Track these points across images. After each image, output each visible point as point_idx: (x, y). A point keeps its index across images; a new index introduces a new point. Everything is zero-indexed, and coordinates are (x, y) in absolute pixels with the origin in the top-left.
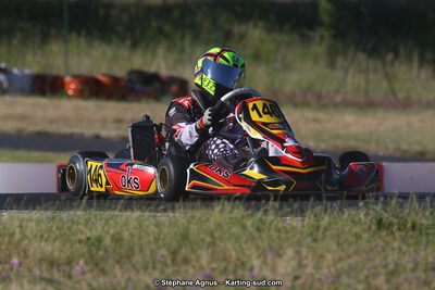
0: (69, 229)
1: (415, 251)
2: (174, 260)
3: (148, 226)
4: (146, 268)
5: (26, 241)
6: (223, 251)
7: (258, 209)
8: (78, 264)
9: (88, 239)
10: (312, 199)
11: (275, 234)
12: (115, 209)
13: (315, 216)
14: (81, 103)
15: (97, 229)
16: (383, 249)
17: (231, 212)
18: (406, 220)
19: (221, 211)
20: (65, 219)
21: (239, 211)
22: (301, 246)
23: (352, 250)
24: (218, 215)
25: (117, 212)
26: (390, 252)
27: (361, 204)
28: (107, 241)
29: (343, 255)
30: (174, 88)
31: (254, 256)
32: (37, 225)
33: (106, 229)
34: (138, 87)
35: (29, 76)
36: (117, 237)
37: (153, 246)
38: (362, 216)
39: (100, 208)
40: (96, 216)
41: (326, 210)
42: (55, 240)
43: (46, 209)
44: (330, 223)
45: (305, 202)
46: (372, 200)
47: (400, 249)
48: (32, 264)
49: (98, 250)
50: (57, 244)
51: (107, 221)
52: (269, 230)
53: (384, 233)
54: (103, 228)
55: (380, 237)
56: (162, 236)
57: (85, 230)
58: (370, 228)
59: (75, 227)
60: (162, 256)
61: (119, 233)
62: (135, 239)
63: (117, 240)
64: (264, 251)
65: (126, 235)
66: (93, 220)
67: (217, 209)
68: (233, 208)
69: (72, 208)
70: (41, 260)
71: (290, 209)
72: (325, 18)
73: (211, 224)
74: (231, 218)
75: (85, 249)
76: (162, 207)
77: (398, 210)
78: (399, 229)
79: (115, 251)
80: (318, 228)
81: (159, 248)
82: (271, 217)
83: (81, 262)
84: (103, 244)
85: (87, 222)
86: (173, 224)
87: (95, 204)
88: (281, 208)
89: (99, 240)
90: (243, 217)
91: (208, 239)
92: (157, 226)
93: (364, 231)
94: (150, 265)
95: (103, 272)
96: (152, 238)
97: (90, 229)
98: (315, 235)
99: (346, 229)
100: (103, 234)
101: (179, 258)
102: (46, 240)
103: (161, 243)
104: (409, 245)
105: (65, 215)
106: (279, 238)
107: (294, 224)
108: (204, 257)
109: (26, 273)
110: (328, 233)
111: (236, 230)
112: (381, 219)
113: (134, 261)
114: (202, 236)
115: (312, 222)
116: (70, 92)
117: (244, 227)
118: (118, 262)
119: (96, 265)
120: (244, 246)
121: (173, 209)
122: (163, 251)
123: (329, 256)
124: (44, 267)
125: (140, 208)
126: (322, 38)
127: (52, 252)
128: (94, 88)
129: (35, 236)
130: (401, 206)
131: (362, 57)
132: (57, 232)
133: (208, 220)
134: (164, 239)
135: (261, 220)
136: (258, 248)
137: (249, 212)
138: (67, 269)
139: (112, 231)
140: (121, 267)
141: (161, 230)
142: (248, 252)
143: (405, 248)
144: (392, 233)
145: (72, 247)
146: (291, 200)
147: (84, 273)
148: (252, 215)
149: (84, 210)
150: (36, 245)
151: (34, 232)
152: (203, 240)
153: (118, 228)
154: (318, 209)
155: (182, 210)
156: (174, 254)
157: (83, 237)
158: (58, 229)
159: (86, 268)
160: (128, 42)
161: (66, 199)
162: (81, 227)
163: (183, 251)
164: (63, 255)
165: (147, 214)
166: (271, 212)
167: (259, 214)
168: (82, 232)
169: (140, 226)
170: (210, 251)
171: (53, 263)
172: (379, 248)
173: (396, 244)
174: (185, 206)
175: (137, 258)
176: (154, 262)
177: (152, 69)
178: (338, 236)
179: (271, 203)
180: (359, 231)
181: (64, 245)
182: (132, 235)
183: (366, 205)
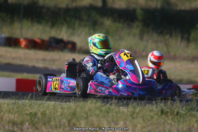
0: (22, 108)
1: (178, 125)
2: (69, 124)
3: (58, 109)
4: (56, 128)
5: (2, 113)
6: (92, 122)
7: (108, 103)
8: (25, 124)
9: (31, 113)
10: (132, 99)
11: (115, 115)
12: (43, 100)
13: (133, 107)
14: (27, 51)
15: (34, 109)
16: (164, 124)
17: (96, 104)
18: (174, 111)
19: (91, 103)
20: (20, 104)
21: (99, 104)
22: (127, 120)
23: (149, 123)
24: (89, 105)
25: (44, 102)
26: (166, 125)
27: (154, 102)
28: (39, 115)
29: (145, 125)
30: (70, 46)
31: (105, 124)
32: (8, 105)
33: (39, 109)
34: (54, 45)
35: (4, 38)
36: (44, 113)
37: (60, 118)
38: (154, 108)
39: (37, 99)
40: (34, 103)
41: (138, 105)
42: (15, 113)
43: (12, 99)
44: (140, 111)
45: (129, 101)
46: (159, 101)
47: (171, 124)
48: (5, 123)
49: (35, 118)
50: (16, 115)
51: (39, 105)
52: (112, 112)
53: (164, 116)
54: (37, 109)
55: (162, 118)
56: (64, 114)
57: (29, 109)
58: (158, 113)
59: (25, 107)
60: (64, 123)
61: (45, 111)
62: (52, 114)
63: (44, 114)
64: (110, 122)
65: (48, 112)
66: (33, 105)
67: (89, 102)
68: (97, 102)
69: (23, 99)
70: (9, 122)
71: (122, 104)
72: (140, 17)
73: (87, 109)
74: (95, 107)
75: (29, 118)
76: (64, 100)
77: (171, 106)
78: (171, 115)
79: (42, 119)
80: (134, 113)
81: (63, 119)
82: (113, 107)
83: (27, 124)
84: (37, 116)
85: (30, 105)
86: (69, 108)
87: (34, 97)
88: (118, 103)
89: (36, 114)
90: (101, 106)
91: (85, 116)
92: (62, 108)
93: (155, 115)
94: (58, 126)
95: (37, 128)
96: (59, 114)
97: (32, 109)
98: (133, 116)
99: (147, 114)
100: (37, 112)
101: (72, 124)
102: (12, 113)
103: (63, 116)
104: (175, 122)
105: (20, 102)
106: (117, 116)
107: (124, 110)
108: (83, 123)
109: (2, 128)
110: (139, 115)
111: (97, 112)
112: (163, 110)
113: (51, 124)
114: (82, 114)
115: (132, 110)
116: (23, 46)
117: (101, 111)
118: (44, 124)
119: (34, 125)
120: (101, 119)
121: (69, 101)
122: (64, 120)
123: (139, 126)
124: (10, 125)
125: (55, 100)
126: (138, 26)
127: (14, 118)
128: (33, 44)
129: (7, 111)
130: (172, 104)
131: (155, 35)
132: (17, 110)
133: (85, 107)
134: (65, 115)
135: (109, 108)
136: (107, 120)
137: (104, 104)
138: (21, 126)
139: (41, 110)
140: (45, 127)
141: (63, 111)
142: (102, 122)
143: (173, 123)
144: (168, 116)
145: (23, 116)
146: (123, 99)
147: (28, 129)
148: (105, 105)
149: (29, 100)
150: (6, 115)
151: (6, 109)
152: (83, 116)
153: (44, 109)
154: (135, 104)
155: (73, 102)
156: (69, 121)
157: (28, 112)
158: (17, 108)
159: (29, 127)
160: (50, 24)
161: (22, 95)
162: (28, 108)
163: (73, 120)
164: (19, 120)
165: (58, 103)
166: (113, 104)
167: (108, 106)
168: (28, 110)
169: (54, 109)
170: (86, 121)
171: (14, 123)
172: (162, 123)
173: (169, 122)
174: (75, 100)
175: (53, 123)
176: (60, 125)
177: (60, 37)
178: (144, 117)
179: (114, 100)
180: (153, 115)
181: (19, 116)
182: (50, 112)
183: (156, 103)
